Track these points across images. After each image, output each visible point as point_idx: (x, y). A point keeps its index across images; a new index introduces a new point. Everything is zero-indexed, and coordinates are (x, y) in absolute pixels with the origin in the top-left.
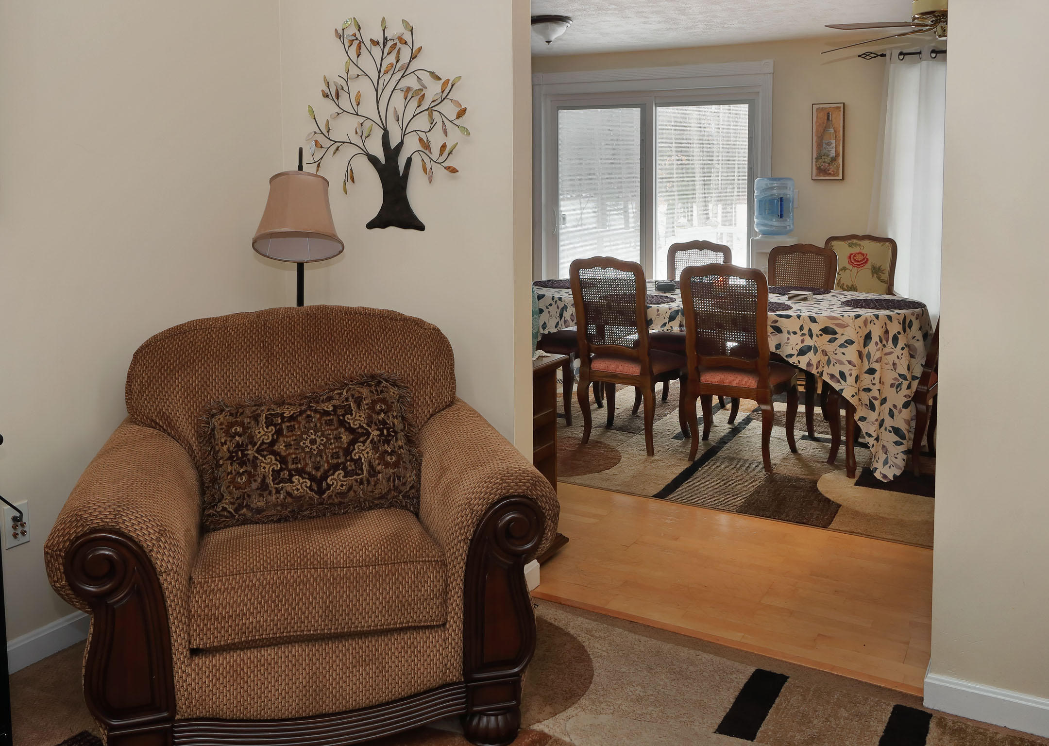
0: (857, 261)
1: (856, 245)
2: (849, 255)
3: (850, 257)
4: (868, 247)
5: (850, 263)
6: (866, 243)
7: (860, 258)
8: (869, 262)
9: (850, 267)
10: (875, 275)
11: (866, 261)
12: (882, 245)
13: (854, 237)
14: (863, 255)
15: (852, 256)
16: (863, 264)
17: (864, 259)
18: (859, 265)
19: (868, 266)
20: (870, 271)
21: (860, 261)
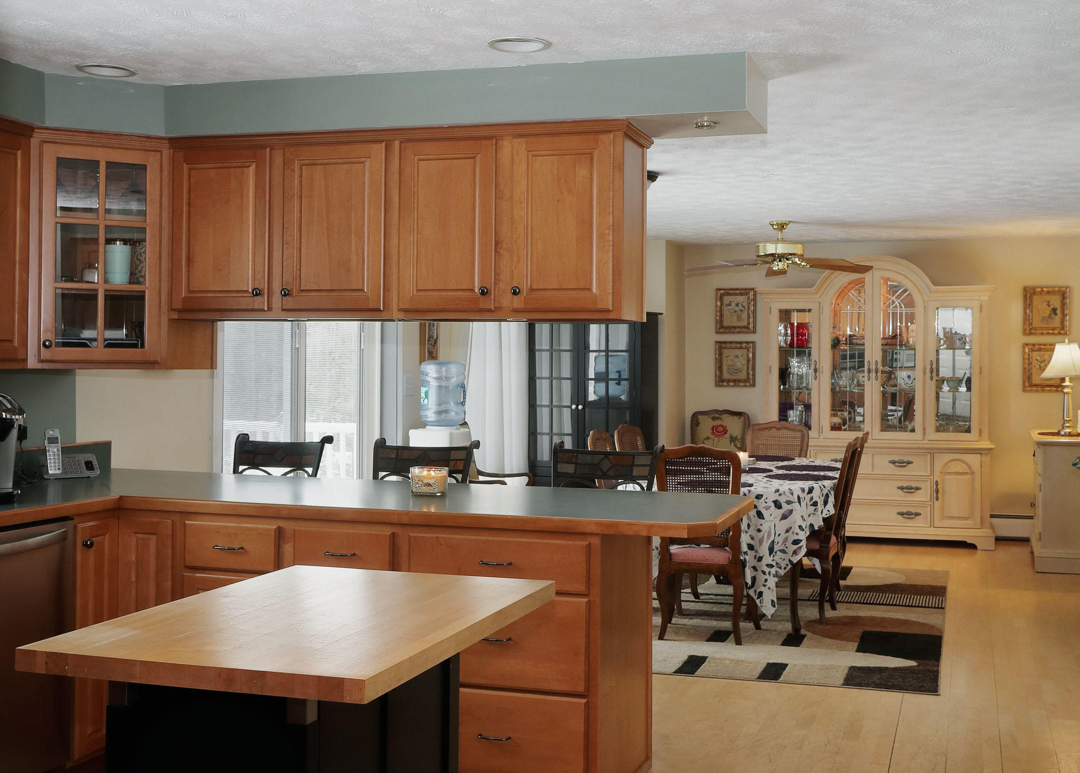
0: (718, 432)
1: (717, 419)
2: (712, 427)
3: (713, 429)
4: (728, 421)
5: (713, 433)
6: (726, 417)
7: (721, 429)
8: (728, 432)
9: (712, 437)
10: (733, 443)
11: (725, 431)
12: (739, 419)
13: (716, 411)
14: (724, 426)
15: (715, 428)
16: (722, 434)
17: (724, 430)
18: (719, 435)
19: (727, 435)
20: (729, 440)
21: (721, 432)
